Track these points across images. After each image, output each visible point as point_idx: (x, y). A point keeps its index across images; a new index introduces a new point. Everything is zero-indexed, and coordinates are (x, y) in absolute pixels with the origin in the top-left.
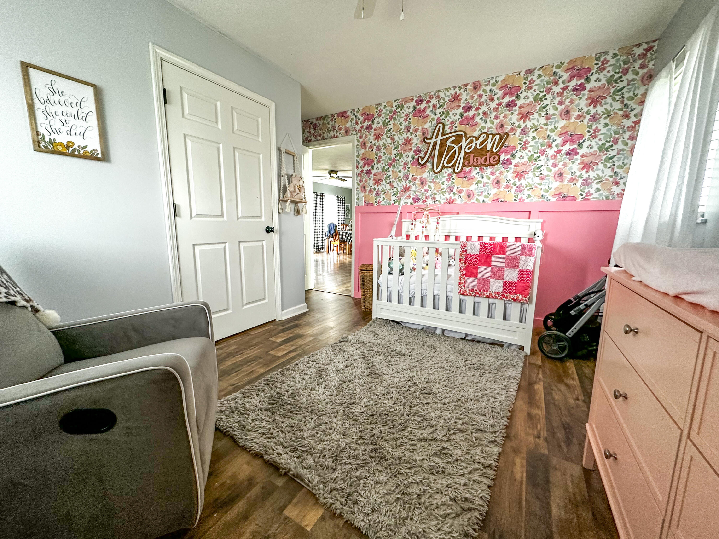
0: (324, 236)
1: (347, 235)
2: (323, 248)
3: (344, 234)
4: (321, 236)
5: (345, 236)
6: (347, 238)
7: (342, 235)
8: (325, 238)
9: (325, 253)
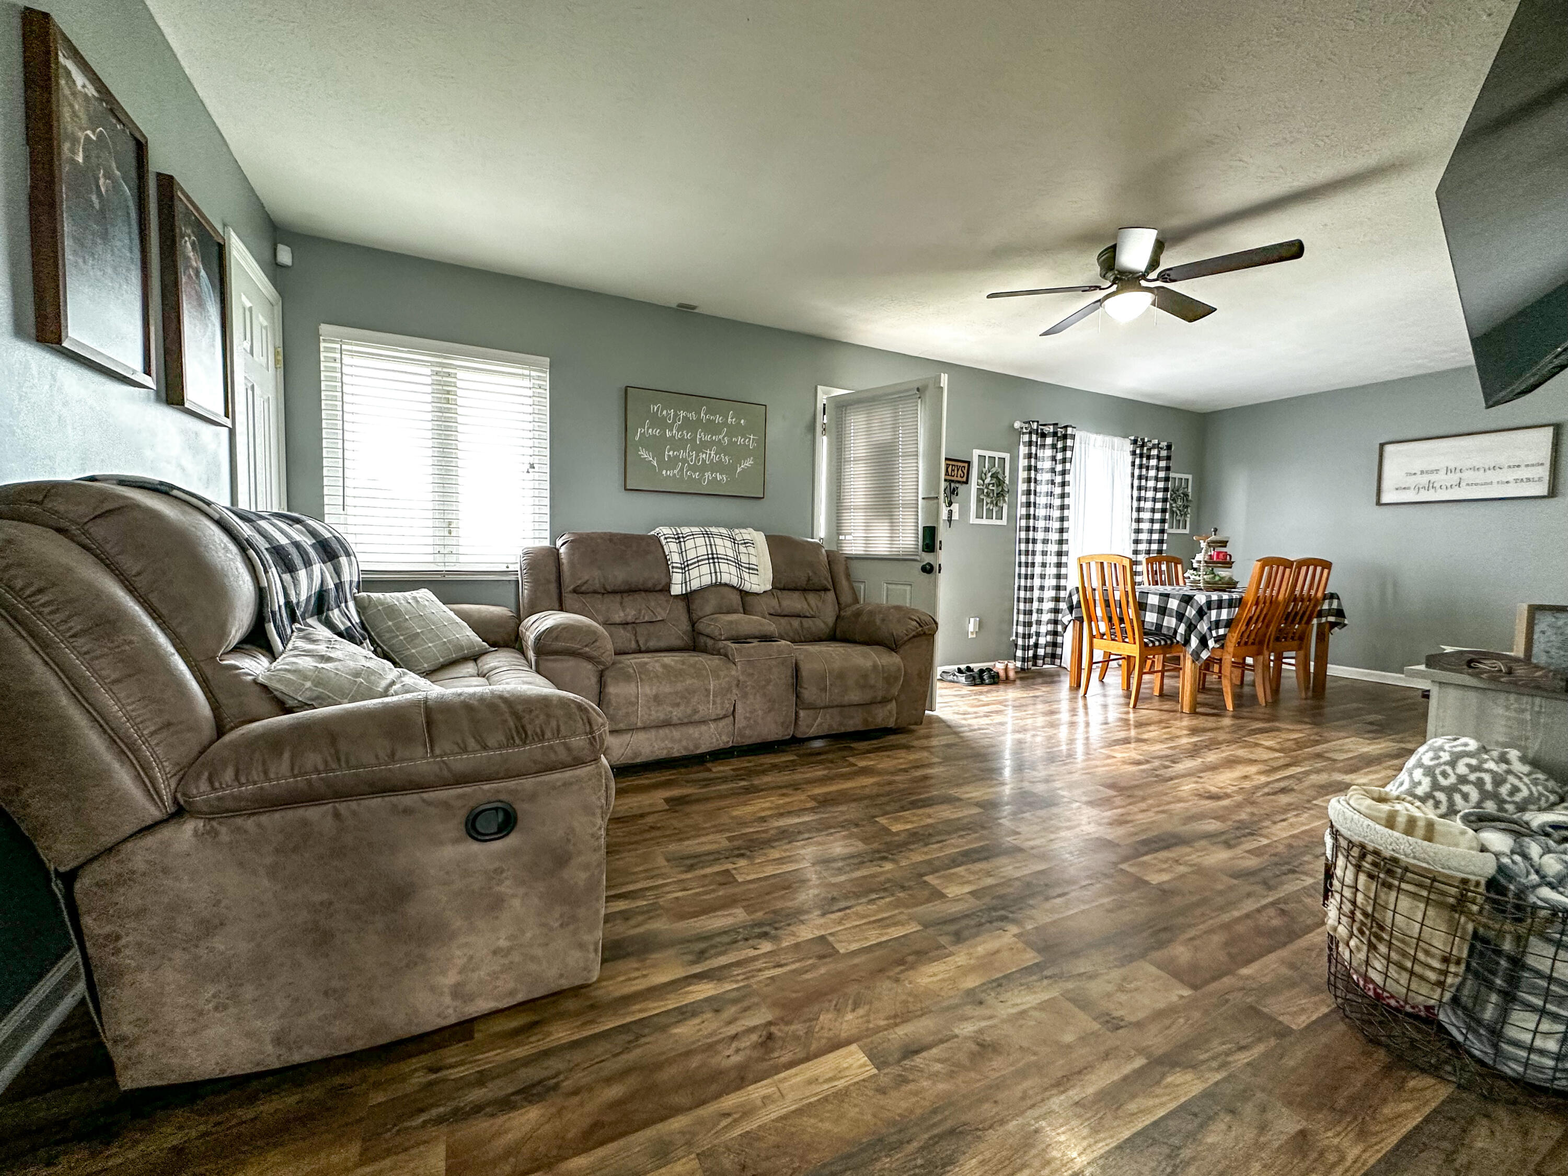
0: (1063, 606)
1: (1191, 612)
2: (1053, 656)
3: (1173, 604)
4: (1048, 605)
5: (1180, 616)
6: (1191, 628)
7: (1162, 611)
8: (1066, 618)
9: (1066, 683)
